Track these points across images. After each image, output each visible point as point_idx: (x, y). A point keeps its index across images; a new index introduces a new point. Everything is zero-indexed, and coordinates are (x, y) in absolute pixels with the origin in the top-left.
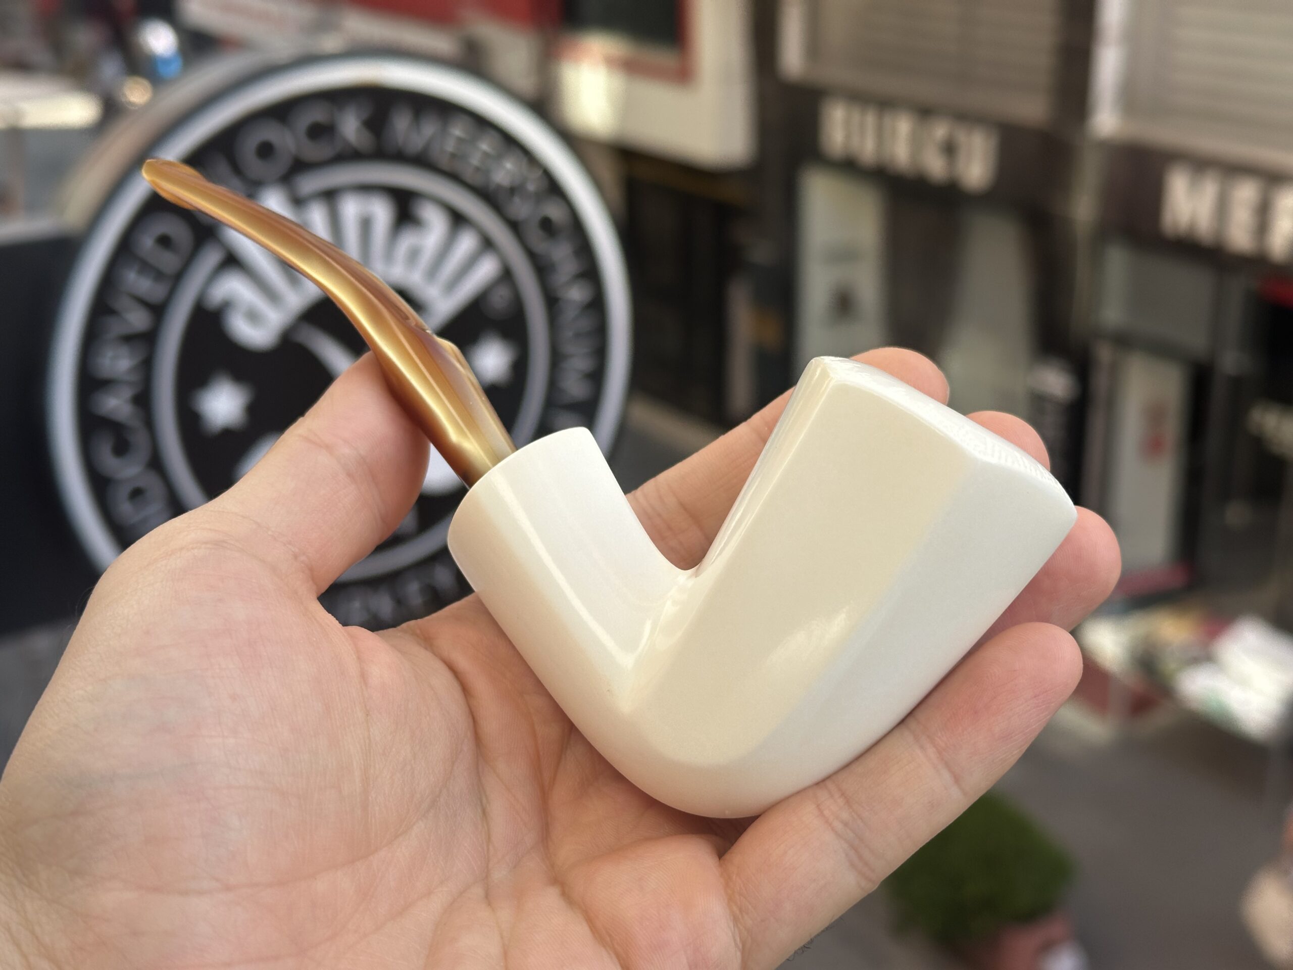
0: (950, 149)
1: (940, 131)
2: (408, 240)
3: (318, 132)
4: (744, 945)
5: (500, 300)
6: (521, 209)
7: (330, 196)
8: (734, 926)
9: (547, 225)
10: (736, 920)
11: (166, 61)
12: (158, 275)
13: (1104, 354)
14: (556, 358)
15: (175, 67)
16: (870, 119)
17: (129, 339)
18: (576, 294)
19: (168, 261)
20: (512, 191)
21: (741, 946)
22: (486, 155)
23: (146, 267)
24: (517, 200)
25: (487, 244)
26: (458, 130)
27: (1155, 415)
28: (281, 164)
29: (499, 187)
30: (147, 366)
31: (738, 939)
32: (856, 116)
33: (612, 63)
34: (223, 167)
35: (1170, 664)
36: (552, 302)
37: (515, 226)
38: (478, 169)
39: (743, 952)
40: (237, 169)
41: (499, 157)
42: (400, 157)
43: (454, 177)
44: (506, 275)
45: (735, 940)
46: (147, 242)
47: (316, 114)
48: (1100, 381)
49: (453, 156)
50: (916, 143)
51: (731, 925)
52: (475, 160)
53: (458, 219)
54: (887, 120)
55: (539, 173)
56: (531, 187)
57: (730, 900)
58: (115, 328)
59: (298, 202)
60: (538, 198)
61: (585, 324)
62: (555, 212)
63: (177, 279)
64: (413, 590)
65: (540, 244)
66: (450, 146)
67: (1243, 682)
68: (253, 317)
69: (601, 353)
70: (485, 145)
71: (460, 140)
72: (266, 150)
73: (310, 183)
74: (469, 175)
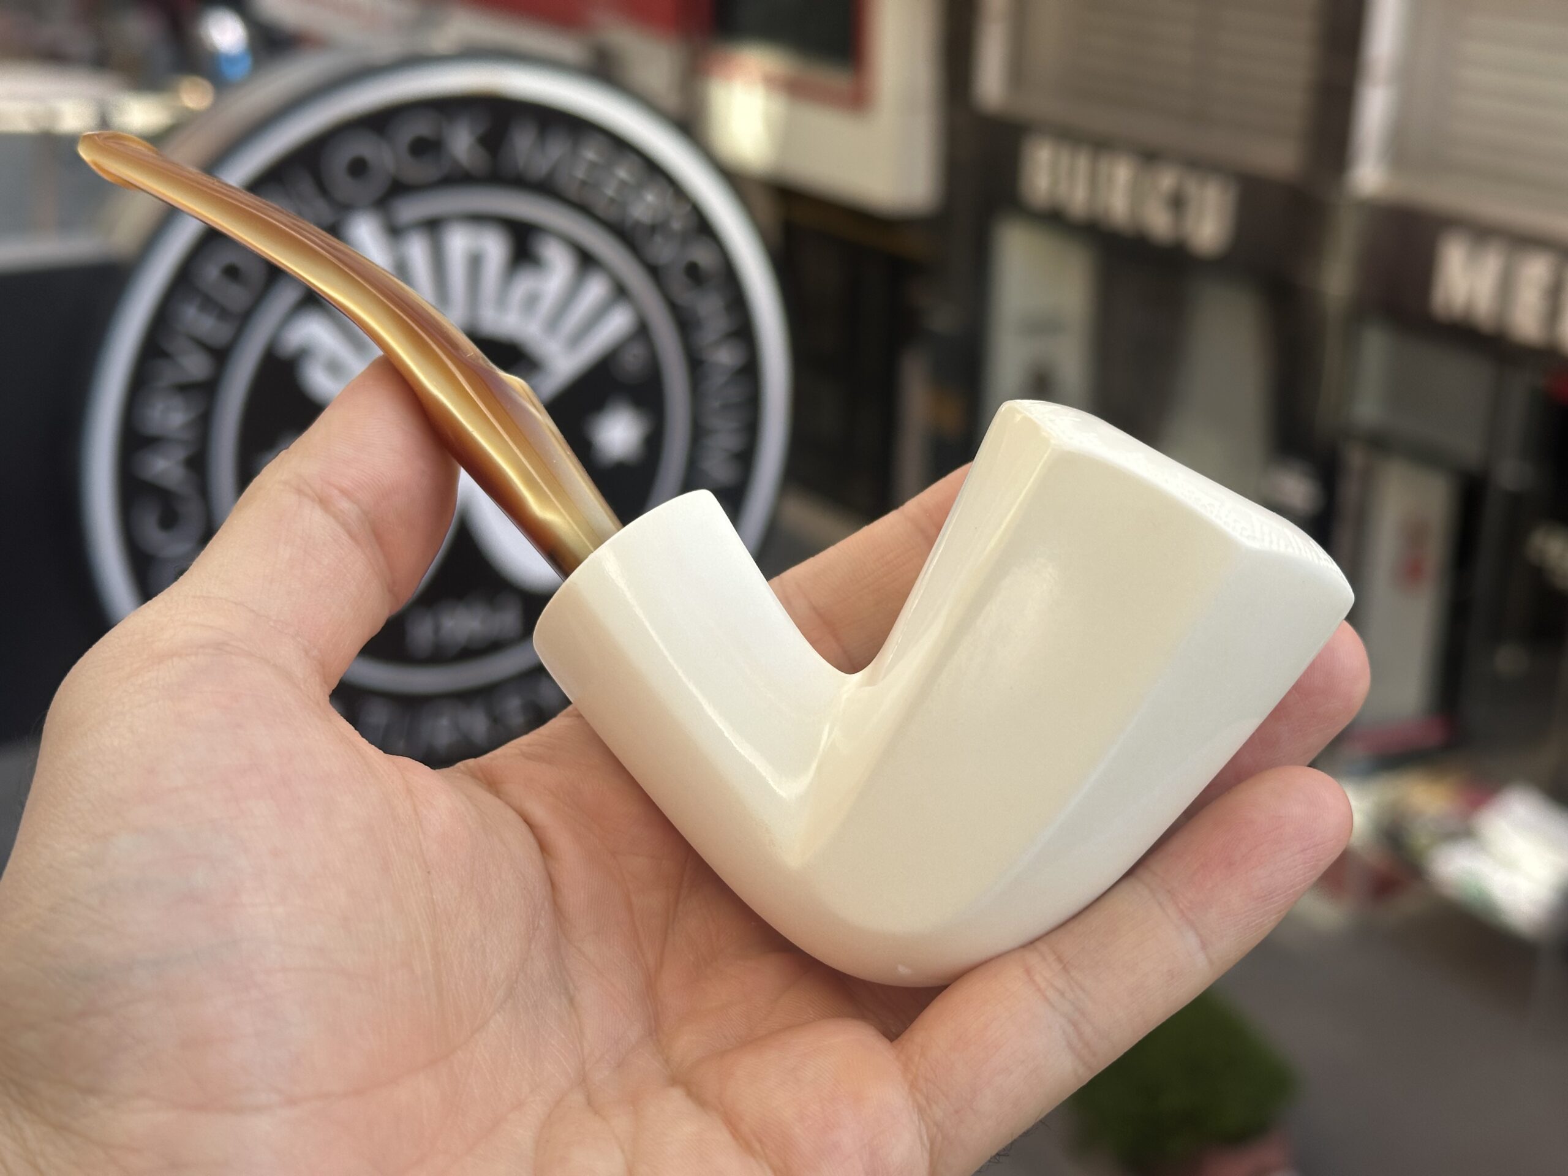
0: (1177, 203)
1: (1167, 180)
2: (525, 283)
3: (423, 148)
4: (932, 1144)
5: (633, 360)
6: (664, 251)
7: (433, 226)
8: (919, 1120)
9: (693, 272)
10: (921, 1111)
11: (231, 60)
12: (223, 313)
13: (1355, 458)
14: (698, 433)
15: (242, 69)
16: (1083, 163)
17: (185, 389)
18: (725, 357)
19: (236, 296)
20: (653, 229)
21: (928, 1146)
22: (623, 184)
23: (209, 303)
24: (658, 239)
25: (620, 292)
26: (590, 153)
27: (1414, 535)
28: (376, 186)
29: (637, 224)
30: (204, 423)
31: (925, 1138)
32: (1065, 159)
33: (772, 83)
34: (306, 186)
35: (1420, 838)
36: (696, 364)
37: (654, 272)
38: (612, 201)
39: (931, 1153)
40: (323, 189)
41: (639, 187)
42: (520, 182)
43: (583, 209)
44: (642, 331)
45: (921, 1137)
46: (211, 272)
47: (421, 127)
48: (1350, 490)
49: (584, 183)
50: (1136, 194)
51: (915, 1117)
52: (610, 191)
53: (586, 261)
54: (1104, 165)
55: (688, 208)
56: (677, 225)
57: (913, 1086)
58: (168, 375)
59: (394, 232)
60: (685, 239)
61: (735, 393)
62: (703, 256)
63: (244, 319)
64: (513, 706)
65: (685, 296)
66: (580, 173)
67: (1509, 864)
68: (335, 368)
69: (752, 429)
70: (623, 172)
71: (593, 165)
72: (358, 168)
73: (410, 210)
74: (601, 207)
